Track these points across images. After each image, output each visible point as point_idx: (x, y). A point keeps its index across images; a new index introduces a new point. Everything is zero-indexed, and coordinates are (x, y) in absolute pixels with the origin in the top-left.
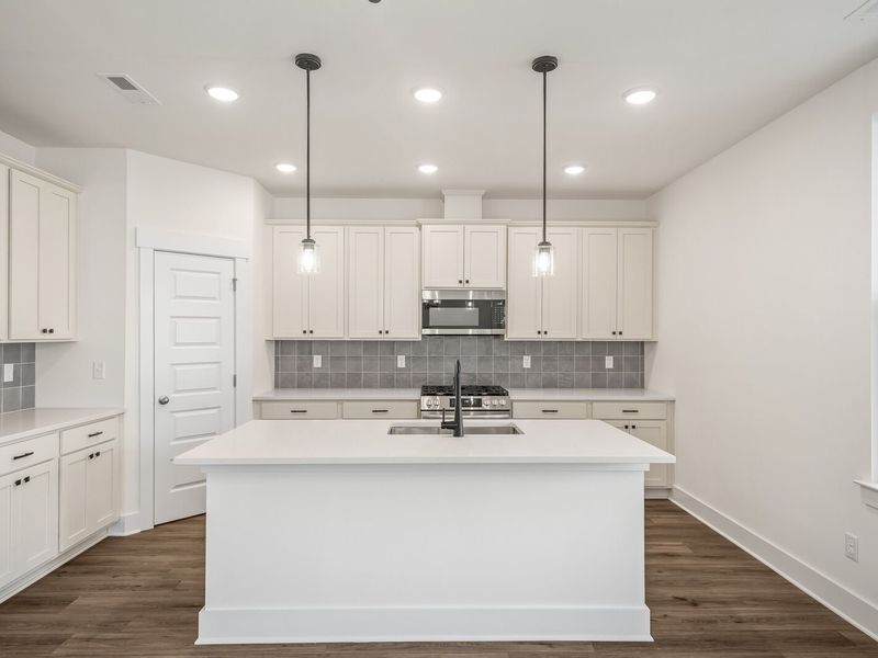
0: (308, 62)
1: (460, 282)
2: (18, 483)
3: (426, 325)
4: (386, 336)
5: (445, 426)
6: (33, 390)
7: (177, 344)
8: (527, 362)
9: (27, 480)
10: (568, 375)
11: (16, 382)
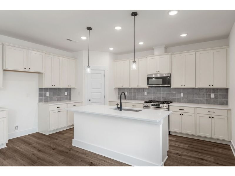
0: (89, 29)
1: (157, 72)
2: (58, 112)
3: (148, 84)
4: (139, 87)
5: (118, 108)
6: (71, 97)
7: (93, 89)
8: (182, 95)
9: (60, 112)
10: (196, 99)
11: (67, 95)
